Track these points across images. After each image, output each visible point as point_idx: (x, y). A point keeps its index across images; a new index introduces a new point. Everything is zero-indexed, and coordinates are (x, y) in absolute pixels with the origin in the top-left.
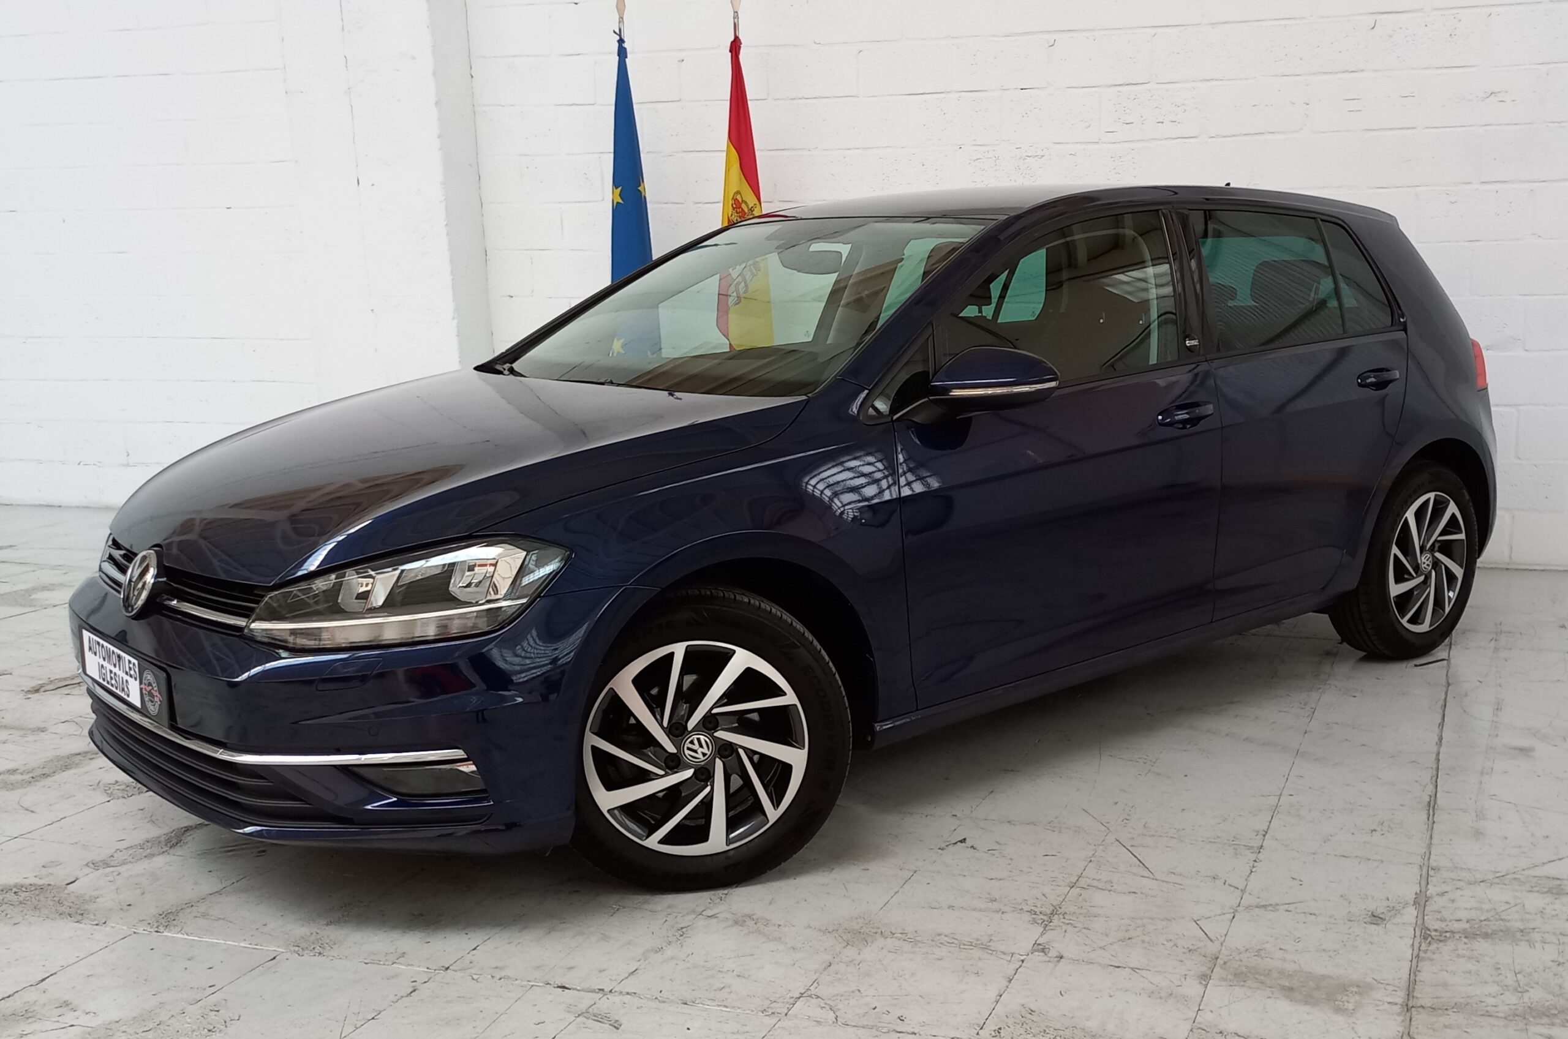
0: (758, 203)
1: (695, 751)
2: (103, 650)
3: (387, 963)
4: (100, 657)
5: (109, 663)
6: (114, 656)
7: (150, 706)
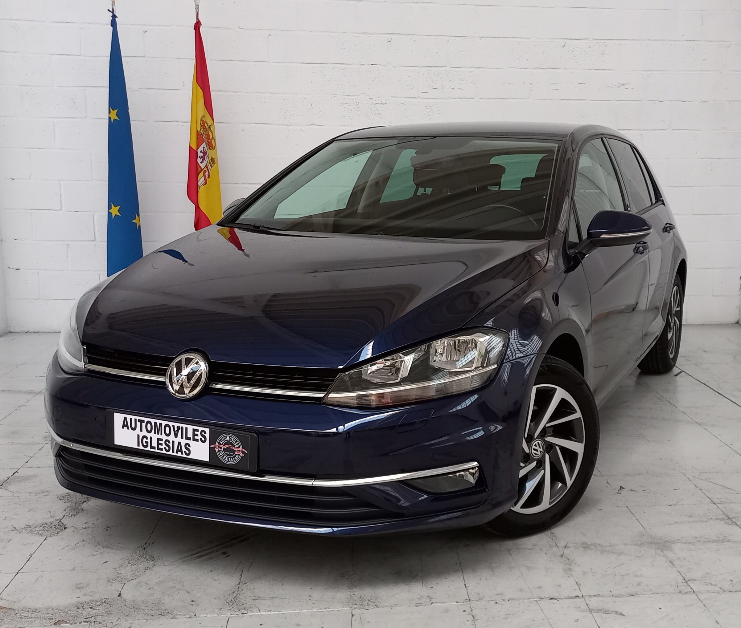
1: (537, 450)
2: (149, 425)
3: (427, 604)
4: (141, 431)
5: (158, 434)
6: (167, 428)
7: (225, 458)
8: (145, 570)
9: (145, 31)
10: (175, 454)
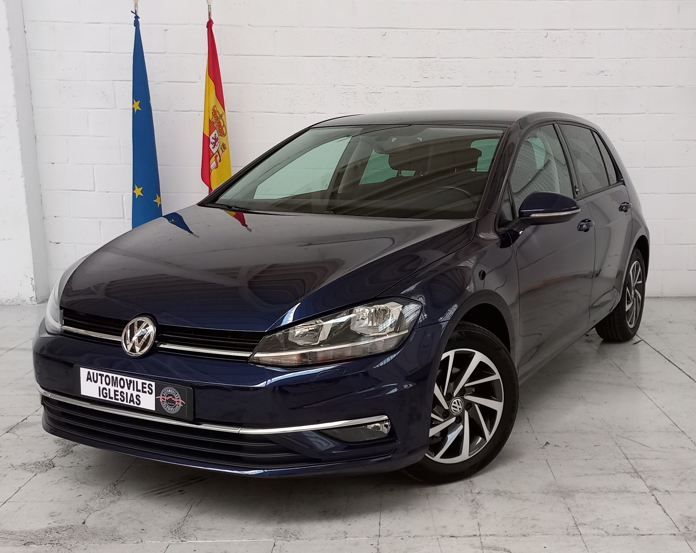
0: (224, 112)
1: (456, 407)
2: (107, 379)
3: (342, 538)
4: (102, 383)
5: (115, 386)
6: (122, 381)
7: (168, 408)
8: (111, 502)
9: (165, 29)
10: (128, 404)
